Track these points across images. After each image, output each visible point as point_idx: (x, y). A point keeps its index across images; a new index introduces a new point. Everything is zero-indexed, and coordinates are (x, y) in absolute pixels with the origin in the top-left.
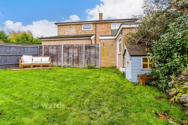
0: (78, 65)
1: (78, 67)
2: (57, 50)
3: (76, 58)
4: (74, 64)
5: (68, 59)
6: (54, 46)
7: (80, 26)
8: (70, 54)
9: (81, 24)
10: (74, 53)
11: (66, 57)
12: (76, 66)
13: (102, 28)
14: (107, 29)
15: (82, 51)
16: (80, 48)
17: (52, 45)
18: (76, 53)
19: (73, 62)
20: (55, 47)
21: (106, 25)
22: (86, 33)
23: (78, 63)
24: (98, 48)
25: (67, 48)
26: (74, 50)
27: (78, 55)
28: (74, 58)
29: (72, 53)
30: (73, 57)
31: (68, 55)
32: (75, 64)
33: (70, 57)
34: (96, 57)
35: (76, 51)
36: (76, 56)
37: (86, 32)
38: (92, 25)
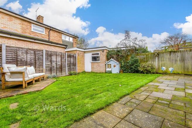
0: (61, 74)
1: (61, 76)
2: (35, 57)
3: (59, 66)
4: (57, 73)
5: (51, 68)
6: (30, 49)
7: (29, 24)
8: (53, 62)
9: (31, 23)
10: (57, 61)
11: (49, 66)
12: (60, 75)
13: (54, 36)
14: (59, 38)
15: (64, 59)
16: (63, 56)
17: (26, 47)
18: (59, 61)
19: (57, 71)
20: (32, 52)
21: (58, 34)
22: (37, 36)
23: (62, 72)
24: (76, 57)
25: (49, 55)
26: (57, 58)
27: (61, 63)
28: (58, 67)
29: (56, 61)
30: (57, 65)
31: (51, 63)
32: (59, 73)
33: (53, 66)
34: (74, 65)
35: (59, 59)
36: (59, 65)
37: (38, 34)
38: (44, 28)
